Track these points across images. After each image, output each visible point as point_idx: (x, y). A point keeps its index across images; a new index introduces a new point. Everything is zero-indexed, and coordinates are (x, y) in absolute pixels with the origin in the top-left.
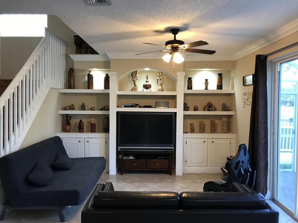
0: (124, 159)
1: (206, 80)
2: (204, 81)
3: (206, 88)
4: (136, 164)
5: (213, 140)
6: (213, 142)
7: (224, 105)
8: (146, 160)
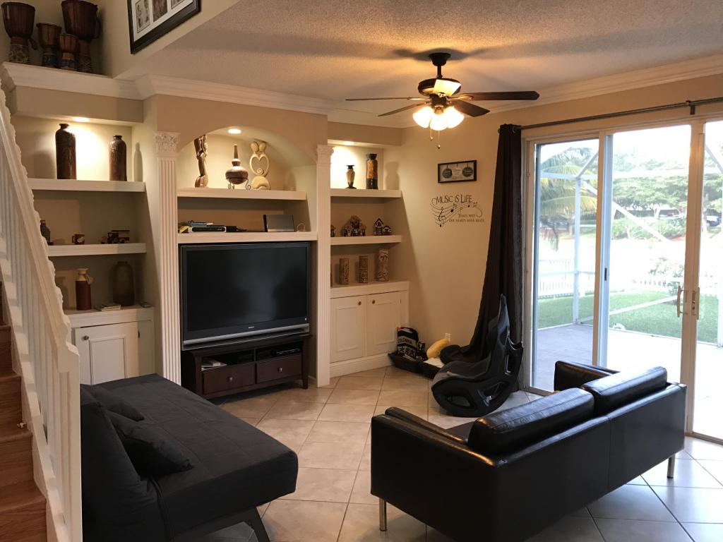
0: (203, 369)
1: (350, 167)
2: (346, 169)
3: (351, 186)
4: (233, 378)
5: (373, 297)
6: (374, 302)
7: (379, 222)
8: (255, 362)
